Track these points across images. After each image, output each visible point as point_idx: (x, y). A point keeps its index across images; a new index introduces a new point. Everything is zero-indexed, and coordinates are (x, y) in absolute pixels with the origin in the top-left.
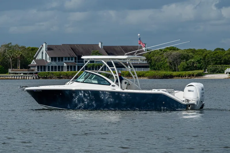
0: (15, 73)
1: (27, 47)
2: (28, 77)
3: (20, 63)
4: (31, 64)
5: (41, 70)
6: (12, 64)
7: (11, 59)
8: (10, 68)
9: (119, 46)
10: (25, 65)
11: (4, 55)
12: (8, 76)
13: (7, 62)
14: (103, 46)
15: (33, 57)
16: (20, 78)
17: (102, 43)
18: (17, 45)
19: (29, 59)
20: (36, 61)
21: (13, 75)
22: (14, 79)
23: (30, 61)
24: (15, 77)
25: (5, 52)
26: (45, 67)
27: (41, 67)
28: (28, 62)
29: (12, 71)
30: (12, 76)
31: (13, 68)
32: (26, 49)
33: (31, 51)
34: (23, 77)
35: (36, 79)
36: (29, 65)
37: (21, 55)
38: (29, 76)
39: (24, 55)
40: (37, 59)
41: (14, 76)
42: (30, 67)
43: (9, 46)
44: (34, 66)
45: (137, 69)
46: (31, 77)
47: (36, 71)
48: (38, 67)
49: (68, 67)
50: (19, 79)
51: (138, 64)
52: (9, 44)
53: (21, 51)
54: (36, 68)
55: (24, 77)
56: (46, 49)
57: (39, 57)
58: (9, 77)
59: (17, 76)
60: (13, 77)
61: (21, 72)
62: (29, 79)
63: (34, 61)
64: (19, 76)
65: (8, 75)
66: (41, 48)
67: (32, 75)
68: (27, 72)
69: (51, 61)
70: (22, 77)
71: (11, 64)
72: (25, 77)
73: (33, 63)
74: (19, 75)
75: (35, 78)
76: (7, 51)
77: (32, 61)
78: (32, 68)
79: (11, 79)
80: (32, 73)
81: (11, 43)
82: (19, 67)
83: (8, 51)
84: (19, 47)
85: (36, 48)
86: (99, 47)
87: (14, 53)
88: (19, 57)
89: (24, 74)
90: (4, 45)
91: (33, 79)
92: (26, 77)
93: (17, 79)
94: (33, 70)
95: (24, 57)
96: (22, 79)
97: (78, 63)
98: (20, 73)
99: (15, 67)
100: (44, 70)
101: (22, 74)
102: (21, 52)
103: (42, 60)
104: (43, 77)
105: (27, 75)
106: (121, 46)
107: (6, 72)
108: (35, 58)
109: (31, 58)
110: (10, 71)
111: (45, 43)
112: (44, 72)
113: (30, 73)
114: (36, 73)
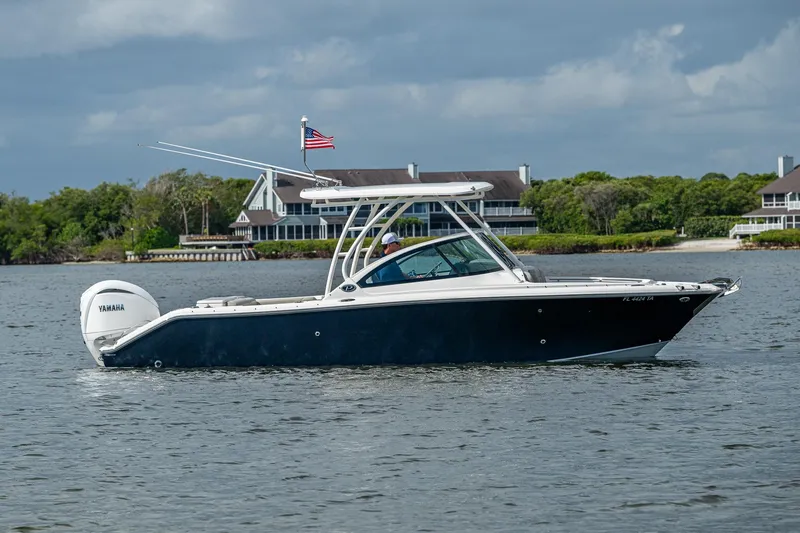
0: (197, 247)
1: (225, 178)
2: (228, 256)
3: (210, 220)
4: (238, 221)
5: (263, 238)
6: (188, 222)
7: (187, 209)
8: (185, 234)
9: (460, 173)
10: (222, 225)
11: (166, 200)
12: (178, 255)
13: (174, 219)
14: (420, 174)
15: (241, 203)
16: (210, 257)
17: (415, 166)
18: (201, 175)
19: (231, 210)
20: (251, 214)
21: (190, 250)
22: (195, 261)
23: (233, 215)
24: (198, 257)
25: (169, 193)
26: (271, 229)
27: (263, 229)
28: (229, 217)
29: (188, 241)
30: (189, 255)
31: (190, 234)
32: (222, 183)
33: (235, 189)
34: (216, 255)
35: (251, 259)
36: (232, 226)
37: (212, 199)
38: (231, 254)
39: (220, 201)
40: (250, 208)
41: (195, 254)
42: (233, 230)
43: (178, 178)
44: (244, 228)
46: (238, 254)
47: (250, 239)
48: (255, 229)
49: (330, 228)
50: (206, 261)
51: (508, 216)
52: (178, 173)
53: (211, 190)
54: (250, 232)
55: (219, 254)
56: (274, 183)
57: (257, 204)
58: (181, 256)
59: (201, 254)
60: (191, 257)
61: (212, 243)
62: (231, 260)
63: (243, 213)
64: (207, 254)
65: (178, 251)
66: (262, 181)
67: (239, 250)
68: (226, 243)
69: (288, 214)
70: (213, 254)
71: (186, 222)
72: (222, 256)
73: (243, 218)
74: (206, 249)
75: (247, 258)
76: (174, 189)
77: (239, 213)
78: (238, 233)
79: (185, 261)
80: (240, 246)
81: (184, 170)
82: (207, 230)
83: (178, 188)
84: (205, 179)
85: (249, 182)
86: (409, 176)
87: (194, 195)
88: (205, 205)
89: (219, 247)
90: (166, 176)
91: (244, 259)
92: (225, 254)
93: (200, 261)
94: (241, 238)
95: (218, 204)
96: (213, 260)
98: (209, 246)
99: (196, 230)
100: (271, 238)
101: (214, 248)
102: (210, 193)
103: (265, 210)
104: (267, 254)
105: (228, 250)
107: (174, 244)
108: (246, 208)
109: (235, 207)
110: (183, 240)
112: (271, 242)
113: (235, 246)
114: (251, 245)
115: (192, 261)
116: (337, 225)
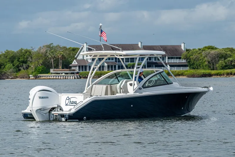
0: (57, 73)
1: (68, 47)
2: (69, 77)
3: (62, 63)
4: (73, 64)
5: (82, 70)
6: (54, 64)
7: (53, 59)
8: (52, 68)
9: (158, 46)
10: (67, 65)
11: (45, 55)
12: (50, 76)
13: (48, 63)
14: (143, 46)
15: (74, 57)
16: (62, 77)
17: (141, 43)
18: (59, 46)
19: (70, 60)
20: (78, 61)
21: (54, 75)
22: (56, 79)
23: (71, 61)
24: (57, 77)
25: (47, 53)
26: (86, 67)
27: (82, 67)
28: (69, 62)
29: (53, 71)
30: (54, 76)
31: (54, 68)
32: (67, 49)
33: (72, 52)
34: (64, 77)
35: (78, 78)
36: (70, 65)
37: (63, 55)
38: (70, 76)
39: (65, 56)
40: (78, 59)
41: (56, 76)
42: (71, 67)
43: (50, 47)
44: (75, 66)
45: (176, 68)
46: (73, 76)
47: (77, 71)
48: (79, 67)
49: (108, 67)
50: (61, 79)
51: (177, 63)
52: (50, 45)
53: (63, 52)
54: (78, 68)
55: (66, 76)
56: (87, 49)
57: (80, 57)
58: (51, 77)
59: (58, 76)
60: (55, 77)
61: (63, 72)
62: (70, 79)
63: (75, 61)
64: (61, 76)
65: (50, 75)
66: (82, 48)
67: (73, 75)
68: (68, 72)
69: (92, 61)
70: (63, 76)
71: (53, 64)
72: (67, 77)
73: (75, 63)
74: (61, 75)
75: (76, 78)
76: (48, 51)
77: (73, 61)
78: (73, 68)
79: (52, 79)
80: (74, 73)
81: (52, 44)
82: (61, 67)
83: (49, 51)
84: (60, 47)
85: (77, 48)
86: (139, 47)
87: (56, 53)
88: (60, 57)
89: (66, 73)
90: (45, 46)
91: (75, 78)
92: (68, 76)
93: (58, 79)
94: (74, 70)
95: (65, 58)
96: (63, 79)
97: (118, 62)
98: (62, 73)
99: (57, 67)
100: (86, 70)
101: (64, 74)
102: (62, 53)
103: (83, 60)
104: (84, 76)
105: (69, 75)
106: (160, 46)
107: (48, 72)
108: (76, 58)
109: (72, 58)
110: (52, 71)
111: (86, 43)
112: (85, 72)
113: (72, 73)
114: (78, 73)
115: (55, 79)
116: (111, 66)
